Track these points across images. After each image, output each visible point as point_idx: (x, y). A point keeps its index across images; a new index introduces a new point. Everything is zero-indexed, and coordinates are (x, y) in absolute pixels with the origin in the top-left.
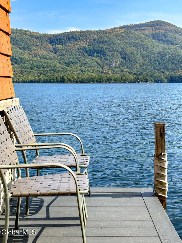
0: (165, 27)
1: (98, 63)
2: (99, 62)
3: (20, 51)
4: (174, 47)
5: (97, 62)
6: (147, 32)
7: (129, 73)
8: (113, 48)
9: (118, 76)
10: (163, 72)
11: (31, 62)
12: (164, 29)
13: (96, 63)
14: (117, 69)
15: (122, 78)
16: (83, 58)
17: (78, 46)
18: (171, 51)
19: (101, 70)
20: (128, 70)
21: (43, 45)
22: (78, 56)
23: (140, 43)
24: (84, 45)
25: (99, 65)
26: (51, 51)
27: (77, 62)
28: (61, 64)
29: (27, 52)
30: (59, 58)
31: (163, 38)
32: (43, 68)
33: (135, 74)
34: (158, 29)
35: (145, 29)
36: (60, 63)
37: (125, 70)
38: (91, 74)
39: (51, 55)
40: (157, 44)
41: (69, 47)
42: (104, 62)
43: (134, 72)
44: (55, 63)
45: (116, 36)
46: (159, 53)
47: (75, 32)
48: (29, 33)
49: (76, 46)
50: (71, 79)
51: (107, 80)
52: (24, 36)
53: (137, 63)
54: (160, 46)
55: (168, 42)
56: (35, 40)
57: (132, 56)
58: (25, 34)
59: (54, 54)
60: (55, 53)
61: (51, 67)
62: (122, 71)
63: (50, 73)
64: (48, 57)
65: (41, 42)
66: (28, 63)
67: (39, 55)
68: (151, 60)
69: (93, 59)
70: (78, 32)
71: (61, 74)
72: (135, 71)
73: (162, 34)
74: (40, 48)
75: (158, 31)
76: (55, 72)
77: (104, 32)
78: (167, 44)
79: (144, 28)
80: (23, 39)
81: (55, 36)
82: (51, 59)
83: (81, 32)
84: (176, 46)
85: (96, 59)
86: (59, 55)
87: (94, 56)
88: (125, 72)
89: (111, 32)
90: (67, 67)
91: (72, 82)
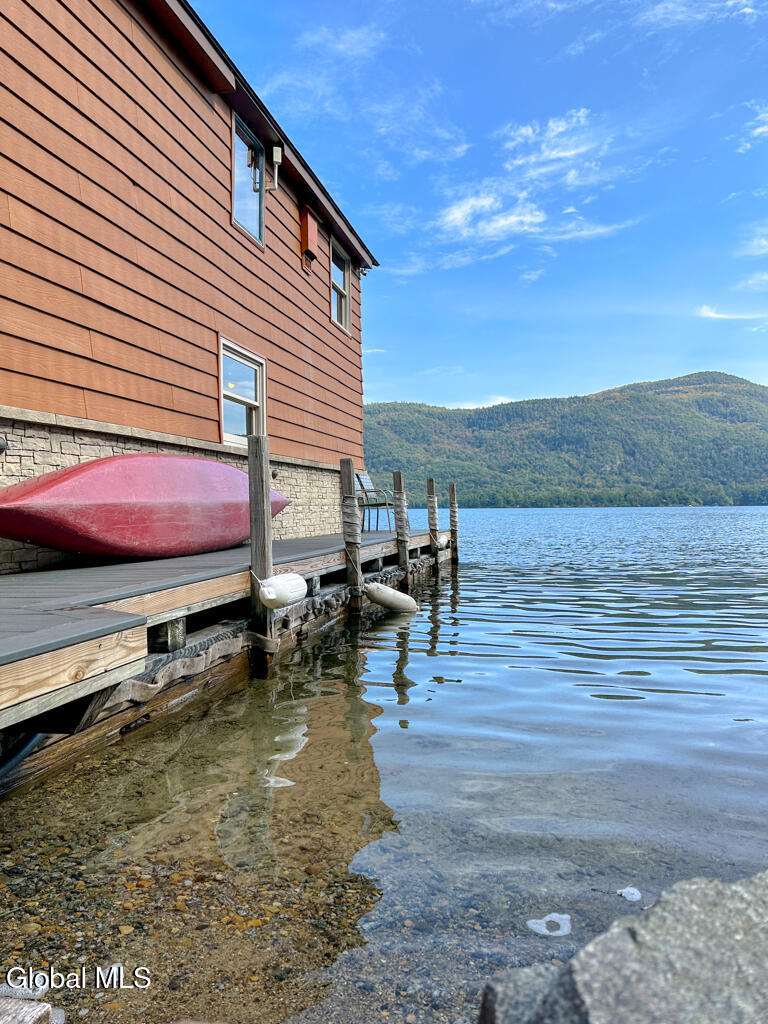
0: (725, 385)
1: (570, 465)
2: (574, 462)
3: (407, 444)
4: (749, 428)
5: (568, 462)
6: (684, 396)
7: (643, 484)
8: (605, 433)
9: (616, 491)
10: (723, 483)
11: (429, 466)
12: (723, 390)
13: (566, 465)
14: (616, 478)
15: (625, 496)
16: (539, 456)
17: (527, 431)
18: (742, 436)
19: (578, 478)
20: (642, 479)
21: (454, 432)
22: (527, 452)
23: (669, 422)
24: (541, 429)
25: (574, 468)
26: (469, 443)
27: (526, 465)
28: (492, 469)
29: (421, 447)
30: (487, 456)
31: (722, 409)
32: (454, 477)
33: (657, 487)
34: (709, 390)
35: (677, 391)
36: (488, 467)
37: (635, 478)
38: (555, 488)
39: (470, 451)
40: (708, 421)
41: (509, 434)
42: (585, 462)
43: (654, 484)
44: (479, 467)
45: (612, 407)
46: (713, 440)
47: (520, 402)
48: (426, 410)
49: (523, 432)
50: (512, 498)
51: (592, 500)
52: (417, 415)
53: (662, 463)
54: (715, 425)
55: (733, 417)
56: (437, 422)
57: (649, 448)
58: (419, 412)
59: (477, 450)
60: (478, 447)
61: (469, 474)
62: (627, 482)
63: (468, 488)
64: (463, 456)
65: (450, 426)
66: (422, 467)
67: (445, 453)
68: (694, 456)
69: (560, 457)
70: (528, 402)
71: (491, 489)
72: (656, 480)
73: (720, 401)
74: (448, 437)
75: (709, 393)
76: (476, 484)
77: (584, 400)
78: (732, 422)
79: (676, 389)
80: (415, 422)
81: (477, 412)
82: (470, 459)
83: (535, 402)
84: (754, 425)
85: (567, 457)
86: (487, 451)
87: (562, 450)
88: (634, 482)
89: (602, 399)
90: (503, 475)
91: (513, 506)
